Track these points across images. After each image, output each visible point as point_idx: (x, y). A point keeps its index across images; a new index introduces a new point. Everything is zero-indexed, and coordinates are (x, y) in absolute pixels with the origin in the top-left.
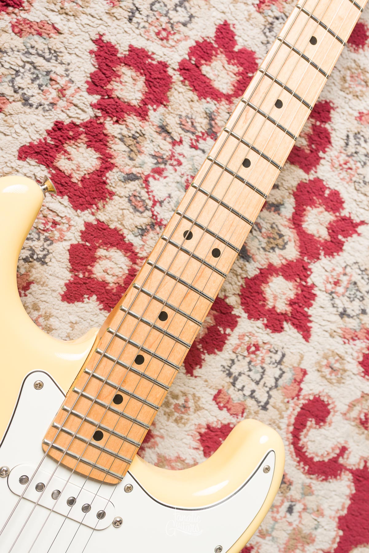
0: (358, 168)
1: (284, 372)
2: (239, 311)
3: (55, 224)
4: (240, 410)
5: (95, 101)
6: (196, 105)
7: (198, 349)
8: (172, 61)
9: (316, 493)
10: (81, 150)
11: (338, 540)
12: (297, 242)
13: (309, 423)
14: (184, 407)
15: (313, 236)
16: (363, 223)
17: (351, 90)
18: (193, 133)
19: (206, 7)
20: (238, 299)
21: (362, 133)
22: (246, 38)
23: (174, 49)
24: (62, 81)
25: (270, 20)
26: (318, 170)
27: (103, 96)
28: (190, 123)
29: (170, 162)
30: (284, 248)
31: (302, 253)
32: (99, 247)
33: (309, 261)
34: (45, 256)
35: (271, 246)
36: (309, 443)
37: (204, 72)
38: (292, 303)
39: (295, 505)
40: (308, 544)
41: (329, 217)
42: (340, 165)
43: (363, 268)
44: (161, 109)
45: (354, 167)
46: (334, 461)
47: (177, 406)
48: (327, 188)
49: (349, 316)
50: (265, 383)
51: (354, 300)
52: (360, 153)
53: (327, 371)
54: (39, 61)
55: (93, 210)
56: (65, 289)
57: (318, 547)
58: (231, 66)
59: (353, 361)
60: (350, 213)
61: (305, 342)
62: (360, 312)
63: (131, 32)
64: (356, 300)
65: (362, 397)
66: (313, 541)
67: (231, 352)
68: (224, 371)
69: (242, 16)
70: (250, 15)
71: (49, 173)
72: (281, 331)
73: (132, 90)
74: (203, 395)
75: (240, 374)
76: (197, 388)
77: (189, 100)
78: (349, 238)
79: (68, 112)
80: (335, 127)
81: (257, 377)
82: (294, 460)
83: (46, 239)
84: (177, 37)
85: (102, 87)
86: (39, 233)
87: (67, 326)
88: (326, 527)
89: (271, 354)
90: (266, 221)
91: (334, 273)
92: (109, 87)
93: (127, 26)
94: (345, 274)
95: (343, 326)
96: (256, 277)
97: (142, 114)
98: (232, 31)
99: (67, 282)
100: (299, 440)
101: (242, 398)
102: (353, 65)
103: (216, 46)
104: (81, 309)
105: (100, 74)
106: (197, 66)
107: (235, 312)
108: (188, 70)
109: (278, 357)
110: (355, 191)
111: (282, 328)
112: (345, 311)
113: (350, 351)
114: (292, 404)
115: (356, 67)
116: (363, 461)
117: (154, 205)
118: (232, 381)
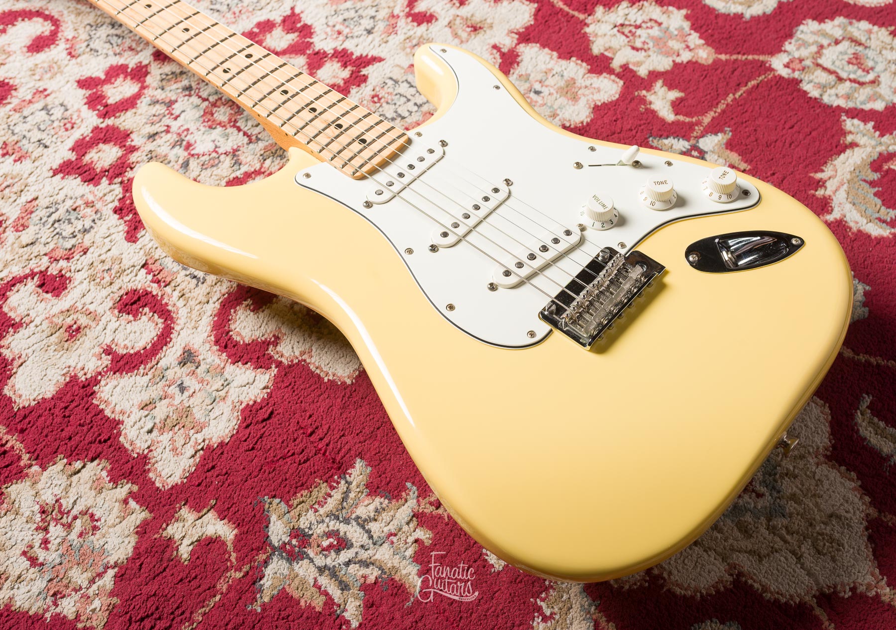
0: (242, 6)
1: (406, 80)
5: (107, 182)
6: (139, 111)
8: (95, 122)
9: (529, 72)
11: (579, 62)
12: (292, 56)
15: (290, 45)
16: (292, 9)
18: (165, 116)
19: (58, 93)
22: (96, 69)
23: (84, 121)
24: (79, 202)
25: (88, 49)
27: (104, 176)
28: (155, 117)
29: (183, 136)
31: (304, 53)
33: (311, 50)
37: (113, 102)
38: (345, 66)
39: (535, 89)
40: (575, 83)
41: (278, 32)
43: (333, 13)
44: (133, 136)
45: (240, 9)
46: (503, 55)
49: (373, 28)
50: (411, 95)
51: (360, 23)
54: (55, 217)
57: (581, 76)
58: (116, 83)
59: (415, 29)
60: (280, 16)
61: (384, 61)
62: (372, 20)
63: (56, 149)
64: (360, 21)
65: (451, 27)
66: (572, 79)
69: (76, 69)
70: (78, 64)
72: (367, 77)
73: (108, 154)
75: (396, 112)
77: (133, 115)
78: (302, 19)
79: (108, 202)
81: (403, 100)
84: (75, 117)
85: (96, 175)
88: (563, 68)
89: (386, 87)
91: (330, 33)
92: (98, 170)
93: (50, 150)
94: (334, 26)
95: (381, 33)
97: (133, 149)
98: (86, 78)
101: (418, 114)
103: (95, 90)
105: (84, 175)
106: (106, 106)
108: (107, 113)
109: (390, 83)
110: (262, 10)
111: (364, 75)
112: (367, 30)
113: (404, 31)
116: (510, 35)
117: (217, 152)
118: (400, 119)
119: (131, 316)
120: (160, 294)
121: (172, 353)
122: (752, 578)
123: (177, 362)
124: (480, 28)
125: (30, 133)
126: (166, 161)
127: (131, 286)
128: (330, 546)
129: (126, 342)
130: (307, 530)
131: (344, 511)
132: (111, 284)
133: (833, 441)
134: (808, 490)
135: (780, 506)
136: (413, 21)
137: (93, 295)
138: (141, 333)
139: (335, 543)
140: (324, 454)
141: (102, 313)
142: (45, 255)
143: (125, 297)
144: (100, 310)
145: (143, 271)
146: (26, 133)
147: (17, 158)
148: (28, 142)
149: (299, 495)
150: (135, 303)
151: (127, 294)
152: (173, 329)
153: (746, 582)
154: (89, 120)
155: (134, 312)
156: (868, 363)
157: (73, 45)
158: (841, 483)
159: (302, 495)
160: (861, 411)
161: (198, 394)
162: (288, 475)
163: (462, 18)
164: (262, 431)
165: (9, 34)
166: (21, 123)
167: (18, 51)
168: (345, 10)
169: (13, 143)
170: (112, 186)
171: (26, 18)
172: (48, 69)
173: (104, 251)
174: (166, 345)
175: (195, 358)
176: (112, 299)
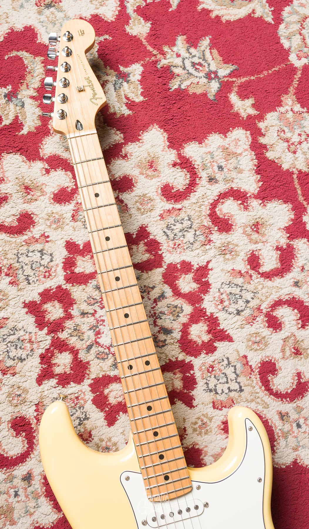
0: (182, 241)
1: (235, 366)
2: (188, 359)
3: (77, 398)
4: (231, 402)
5: (47, 331)
6: (87, 289)
7: (186, 393)
8: (61, 282)
9: (304, 407)
10: (59, 357)
12: (186, 302)
13: (269, 378)
14: (204, 424)
15: (190, 292)
16: (208, 262)
17: (146, 210)
18: (97, 302)
19: (53, 244)
20: (184, 354)
21: (169, 224)
22: (81, 238)
23: (57, 276)
24: (27, 337)
26: (165, 261)
27: (47, 326)
28: (92, 300)
29: (99, 325)
30: (182, 311)
31: (193, 305)
32: (103, 390)
33: (199, 305)
34: (85, 415)
35: (176, 315)
36: (279, 387)
37: (78, 272)
38: (209, 332)
39: (299, 422)
41: (190, 276)
42: (173, 248)
43: (228, 283)
44: (75, 306)
45: (180, 242)
46: (299, 383)
47: (200, 427)
48: (177, 264)
49: (242, 311)
50: (231, 379)
51: (237, 301)
52: (177, 233)
53: (255, 346)
54: (11, 338)
55: (87, 377)
56: (106, 421)
58: (86, 257)
59: (264, 329)
60: (198, 264)
61: (232, 343)
62: (246, 304)
63: (34, 288)
64: (238, 300)
65: (284, 342)
67: (202, 380)
68: (207, 392)
69: (71, 231)
70: (73, 228)
71: (56, 379)
72: (216, 349)
73: (56, 311)
74: (208, 411)
75: (215, 386)
76: (202, 410)
77: (82, 290)
78: (208, 276)
79: (40, 347)
80: (155, 234)
81: (225, 380)
82: (279, 401)
83: (80, 408)
84: (53, 269)
85: (44, 323)
86: (75, 409)
87: (121, 436)
89: (221, 364)
90: (163, 307)
91: (216, 299)
93: (30, 287)
94: (222, 294)
95: (243, 318)
96: (182, 336)
97: (69, 316)
98: (73, 242)
99: (104, 417)
100: (272, 389)
101: (226, 396)
102: (137, 198)
103: (72, 256)
104: (120, 423)
105: (38, 318)
106: (73, 272)
107: (187, 361)
108: (70, 279)
109: (226, 362)
110: (191, 252)
111: (216, 347)
112: (238, 310)
113: (257, 326)
114: (253, 377)
115: (139, 198)
117: (109, 350)
118: (214, 393)
119: (15, 433)
120: (34, 428)
121: (22, 470)
123: (21, 478)
125: (26, 267)
127: (24, 413)
129: (5, 447)
132: (16, 406)
136: (267, 321)
137: (5, 407)
138: (14, 447)
141: (3, 421)
143: (18, 418)
144: (3, 419)
145: (35, 408)
146: (23, 265)
147: (12, 281)
148: (22, 273)
151: (20, 417)
152: (30, 455)
154: (59, 278)
157: (78, 209)
161: (21, 503)
163: (295, 339)
165: (50, 176)
166: (25, 255)
167: (48, 195)
168: (235, 285)
169: (15, 269)
170: (48, 336)
171: (64, 168)
172: (57, 221)
173: (22, 381)
174: (22, 463)
175: (31, 481)
176: (12, 416)
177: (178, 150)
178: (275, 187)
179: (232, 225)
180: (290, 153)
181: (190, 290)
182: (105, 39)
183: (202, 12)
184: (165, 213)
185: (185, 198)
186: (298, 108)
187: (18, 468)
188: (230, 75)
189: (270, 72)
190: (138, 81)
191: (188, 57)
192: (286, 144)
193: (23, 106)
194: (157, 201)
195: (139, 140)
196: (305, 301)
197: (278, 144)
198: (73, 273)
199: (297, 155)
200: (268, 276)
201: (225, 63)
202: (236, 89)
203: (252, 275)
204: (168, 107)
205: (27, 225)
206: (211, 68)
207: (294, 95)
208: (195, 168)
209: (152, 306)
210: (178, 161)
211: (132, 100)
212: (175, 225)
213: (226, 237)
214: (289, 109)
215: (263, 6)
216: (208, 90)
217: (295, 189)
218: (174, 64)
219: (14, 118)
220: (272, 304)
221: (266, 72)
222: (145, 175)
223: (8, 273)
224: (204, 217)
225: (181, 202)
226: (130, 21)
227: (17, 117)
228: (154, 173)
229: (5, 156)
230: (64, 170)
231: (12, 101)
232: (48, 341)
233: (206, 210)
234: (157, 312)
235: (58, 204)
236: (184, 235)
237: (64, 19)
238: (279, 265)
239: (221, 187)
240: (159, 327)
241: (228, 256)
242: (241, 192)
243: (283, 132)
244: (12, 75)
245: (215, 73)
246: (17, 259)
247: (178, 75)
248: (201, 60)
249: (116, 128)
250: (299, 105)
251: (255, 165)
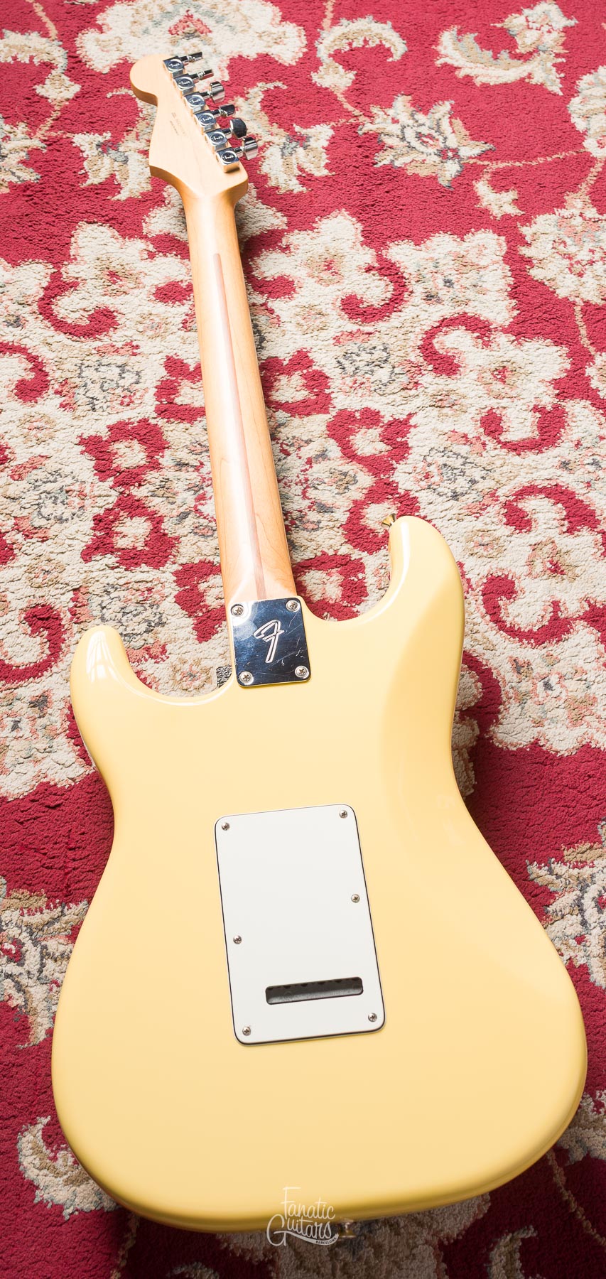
2: (356, 554)
3: (149, 590)
5: (112, 484)
6: (192, 430)
8: (149, 414)
9: (561, 657)
10: (128, 524)
12: (364, 469)
13: (501, 603)
15: (374, 455)
16: (410, 415)
19: (144, 358)
20: (349, 546)
22: (193, 356)
23: (143, 405)
24: (76, 487)
26: (335, 405)
27: (114, 475)
30: (356, 482)
31: (375, 475)
32: (198, 583)
33: (387, 476)
34: (160, 618)
35: (343, 487)
36: (516, 619)
37: (180, 403)
39: (549, 680)
42: (351, 387)
43: (442, 449)
44: (167, 452)
45: (364, 380)
46: (555, 619)
48: (354, 412)
49: (462, 494)
51: (456, 479)
52: (361, 366)
53: (481, 550)
54: (49, 487)
55: (172, 560)
56: (195, 633)
59: (499, 527)
60: (392, 416)
62: (470, 484)
63: (100, 417)
64: (458, 477)
65: (534, 550)
67: (377, 591)
69: (177, 344)
70: (182, 339)
71: (116, 556)
73: (134, 455)
77: (184, 430)
78: (408, 435)
79: (97, 505)
80: (322, 363)
82: (514, 642)
84: (138, 395)
85: (109, 470)
90: (322, 472)
91: (418, 470)
92: (114, 466)
93: (95, 415)
94: (430, 465)
95: (464, 506)
96: (350, 520)
97: (155, 466)
98: (178, 359)
99: (193, 626)
100: (504, 622)
102: (298, 310)
103: (173, 378)
104: (222, 639)
105: (101, 462)
107: (354, 557)
108: (165, 411)
110: (382, 397)
112: (455, 492)
113: (488, 520)
114: (470, 597)
115: (301, 309)
116: (583, 602)
119: (30, 628)
120: (66, 627)
121: (33, 689)
122: (277, 1274)
123: (30, 700)
124: (562, 572)
125: (93, 385)
126: (171, 500)
127: (51, 601)
128: (8, 952)
129: (9, 649)
130: (3, 924)
131: (41, 933)
132: (39, 587)
133: (461, 1238)
134: (396, 1254)
135: (359, 1243)
136: (505, 515)
137: (19, 587)
138: (25, 651)
139: (14, 952)
140: (67, 874)
141: (13, 608)
142: (15, 518)
143: (40, 608)
144: (13, 605)
145: (71, 595)
146: (89, 382)
147: (64, 403)
148: (84, 393)
149: (21, 891)
150: (42, 619)
151: (43, 606)
152: (51, 667)
153: (271, 1271)
154: (146, 408)
155: (35, 628)
156: (567, 1203)
157: (195, 313)
158: (429, 1275)
159: (23, 893)
160: (513, 1237)
161: (22, 741)
162: (27, 868)
163: (554, 548)
164: (39, 815)
165: (154, 262)
166: (93, 368)
167: (147, 288)
168: (455, 454)
169: (73, 385)
170: (112, 491)
171: (180, 254)
172: (156, 326)
173: (58, 551)
174: (34, 678)
175: (45, 708)
176: (29, 602)
177: (378, 250)
178: (540, 320)
179: (460, 366)
180: (572, 275)
181: (374, 452)
182: (275, 87)
183: (442, 67)
184: (344, 337)
185: (381, 319)
186: (592, 213)
187: (26, 684)
188: (480, 157)
189: (549, 159)
190: (323, 148)
191: (411, 125)
192: (567, 262)
193: (126, 161)
194: (331, 317)
195: (312, 229)
196: (577, 492)
197: (552, 259)
198: (171, 403)
199: (583, 280)
200: (515, 448)
201: (473, 139)
202: (487, 177)
203: (487, 443)
204: (368, 188)
205: (103, 327)
206: (447, 144)
207: (587, 195)
208: (403, 277)
209: (304, 468)
210: (376, 265)
211: (309, 172)
212: (358, 355)
213: (447, 383)
214: (577, 212)
215: (547, 71)
216: (440, 172)
217: (577, 326)
218: (386, 131)
219: (108, 176)
220: (517, 490)
221: (542, 159)
222: (317, 279)
223: (60, 390)
224: (411, 349)
225: (373, 323)
226: (321, 68)
227: (113, 176)
228: (331, 277)
229: (84, 226)
230: (179, 256)
231: (108, 154)
232: (114, 497)
233: (416, 339)
234: (310, 478)
235: (161, 304)
236: (372, 371)
237: (214, 55)
238: (536, 435)
239: (447, 310)
240: (311, 501)
241: (446, 410)
242: (481, 321)
243: (563, 245)
244: (114, 119)
245: (455, 151)
246: (79, 372)
247: (391, 147)
248: (433, 131)
249: (277, 208)
250: (594, 210)
251: (509, 285)
